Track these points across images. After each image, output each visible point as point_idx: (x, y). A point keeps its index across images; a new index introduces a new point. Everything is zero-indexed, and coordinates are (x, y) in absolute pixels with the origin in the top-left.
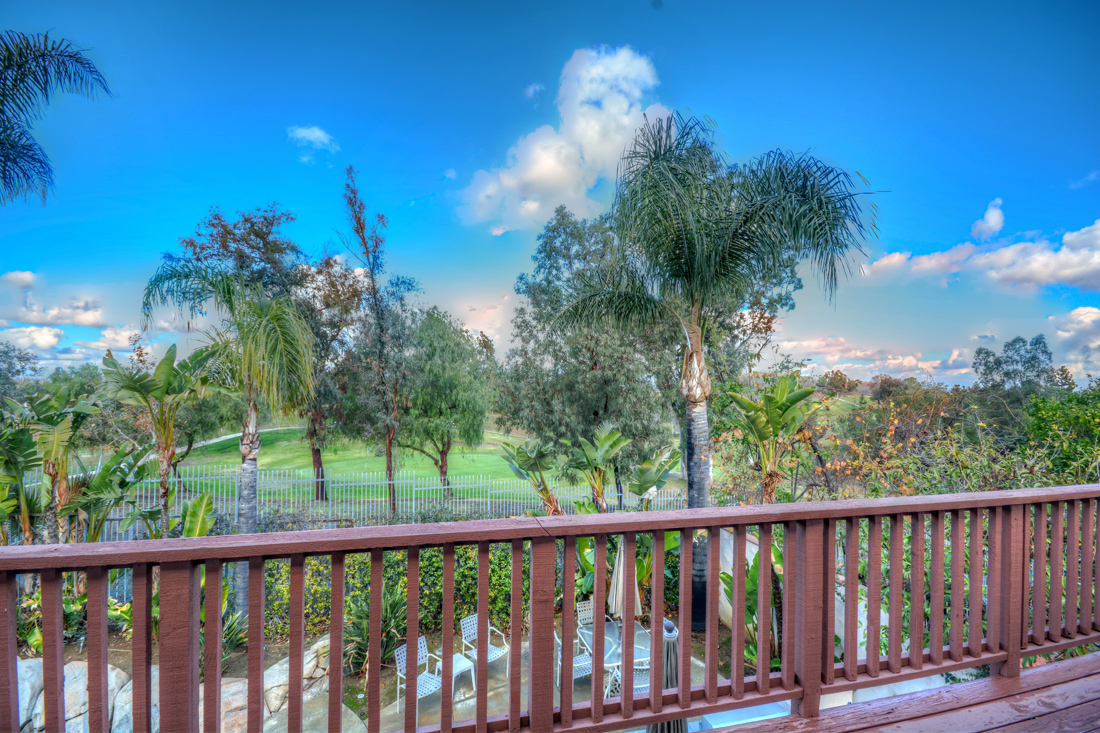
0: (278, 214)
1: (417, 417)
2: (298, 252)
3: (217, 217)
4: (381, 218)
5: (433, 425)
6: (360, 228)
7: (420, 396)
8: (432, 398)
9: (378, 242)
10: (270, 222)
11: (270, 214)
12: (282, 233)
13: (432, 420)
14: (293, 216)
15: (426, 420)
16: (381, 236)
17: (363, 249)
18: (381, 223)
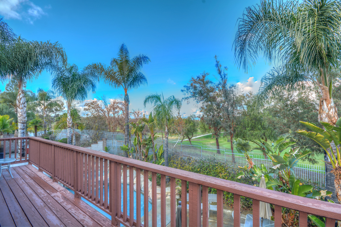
0: (205, 74)
1: (249, 131)
2: (212, 83)
3: (192, 78)
4: (225, 68)
5: (255, 133)
6: (220, 73)
7: (250, 123)
8: (255, 124)
9: (225, 75)
10: (204, 77)
11: (203, 74)
12: (207, 79)
13: (255, 131)
14: (209, 73)
15: (252, 131)
16: (226, 73)
17: (221, 79)
18: (226, 69)
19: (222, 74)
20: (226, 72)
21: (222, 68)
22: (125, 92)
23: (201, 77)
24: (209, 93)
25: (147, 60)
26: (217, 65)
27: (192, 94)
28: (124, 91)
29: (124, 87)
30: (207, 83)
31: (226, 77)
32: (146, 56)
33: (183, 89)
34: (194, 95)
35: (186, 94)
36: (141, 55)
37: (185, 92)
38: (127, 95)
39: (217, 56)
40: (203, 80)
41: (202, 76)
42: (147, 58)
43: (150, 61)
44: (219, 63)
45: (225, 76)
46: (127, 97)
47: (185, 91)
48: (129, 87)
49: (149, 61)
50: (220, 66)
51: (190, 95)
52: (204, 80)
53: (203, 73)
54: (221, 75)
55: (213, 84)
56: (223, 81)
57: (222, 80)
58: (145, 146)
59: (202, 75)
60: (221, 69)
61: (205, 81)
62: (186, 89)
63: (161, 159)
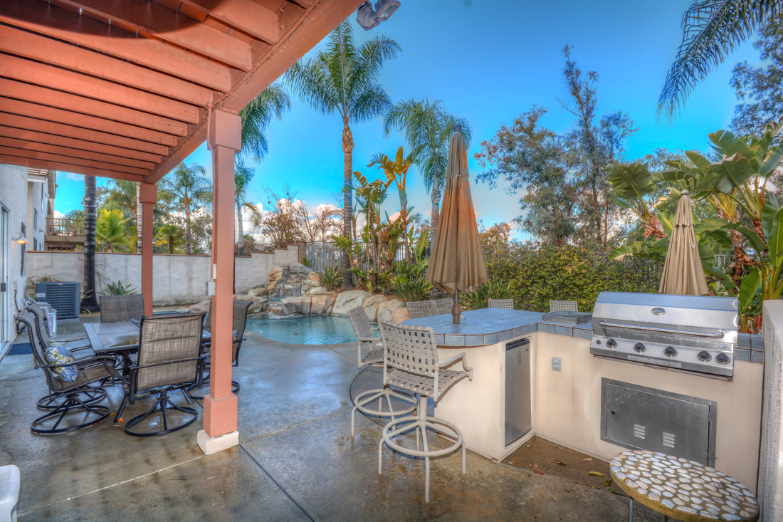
9: (589, 94)
16: (592, 89)
17: (578, 106)
18: (592, 79)
19: (582, 92)
20: (592, 85)
21: (583, 79)
22: (345, 124)
23: (526, 123)
24: (546, 159)
25: (394, 48)
26: (568, 73)
27: (502, 162)
28: (341, 120)
29: (342, 112)
30: (541, 136)
31: (593, 97)
32: (391, 39)
33: (479, 153)
34: (505, 167)
35: (488, 164)
36: (380, 36)
37: (485, 159)
38: (348, 129)
39: (569, 47)
40: (529, 131)
41: (530, 119)
42: (393, 43)
43: (400, 50)
44: (575, 67)
45: (588, 99)
46: (348, 134)
47: (484, 156)
48: (354, 117)
49: (398, 51)
50: (578, 73)
51: (495, 167)
52: (531, 129)
53: (531, 111)
54: (578, 97)
55: (556, 139)
56: (583, 112)
57: (582, 108)
58: (388, 243)
59: (527, 115)
60: (578, 82)
61: (536, 131)
62: (486, 152)
63: (424, 259)
